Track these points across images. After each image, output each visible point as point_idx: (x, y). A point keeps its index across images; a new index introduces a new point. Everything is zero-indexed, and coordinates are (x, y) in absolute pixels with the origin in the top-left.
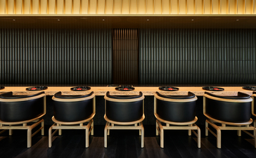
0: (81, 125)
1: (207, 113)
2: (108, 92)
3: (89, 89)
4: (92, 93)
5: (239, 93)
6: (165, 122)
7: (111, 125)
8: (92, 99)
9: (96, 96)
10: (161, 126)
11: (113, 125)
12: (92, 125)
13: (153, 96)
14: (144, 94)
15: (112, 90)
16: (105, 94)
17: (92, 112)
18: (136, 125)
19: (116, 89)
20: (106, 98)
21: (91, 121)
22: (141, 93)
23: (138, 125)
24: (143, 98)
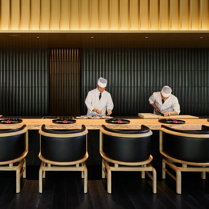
0: (11, 165)
1: (164, 150)
2: (44, 126)
3: (20, 121)
4: (24, 126)
5: (203, 126)
6: (114, 161)
7: (47, 165)
8: (24, 135)
9: (29, 130)
10: (108, 167)
11: (49, 165)
12: (24, 166)
13: (99, 130)
14: (87, 128)
15: (48, 122)
16: (40, 128)
17: (23, 150)
18: (78, 165)
19: (54, 121)
20: (41, 132)
21: (22, 160)
22: (84, 127)
23: (80, 165)
24: (86, 132)
